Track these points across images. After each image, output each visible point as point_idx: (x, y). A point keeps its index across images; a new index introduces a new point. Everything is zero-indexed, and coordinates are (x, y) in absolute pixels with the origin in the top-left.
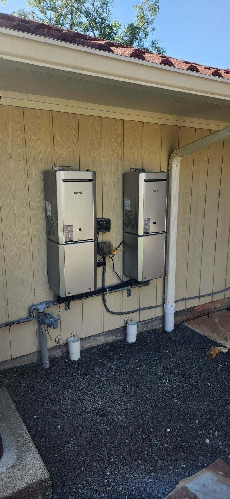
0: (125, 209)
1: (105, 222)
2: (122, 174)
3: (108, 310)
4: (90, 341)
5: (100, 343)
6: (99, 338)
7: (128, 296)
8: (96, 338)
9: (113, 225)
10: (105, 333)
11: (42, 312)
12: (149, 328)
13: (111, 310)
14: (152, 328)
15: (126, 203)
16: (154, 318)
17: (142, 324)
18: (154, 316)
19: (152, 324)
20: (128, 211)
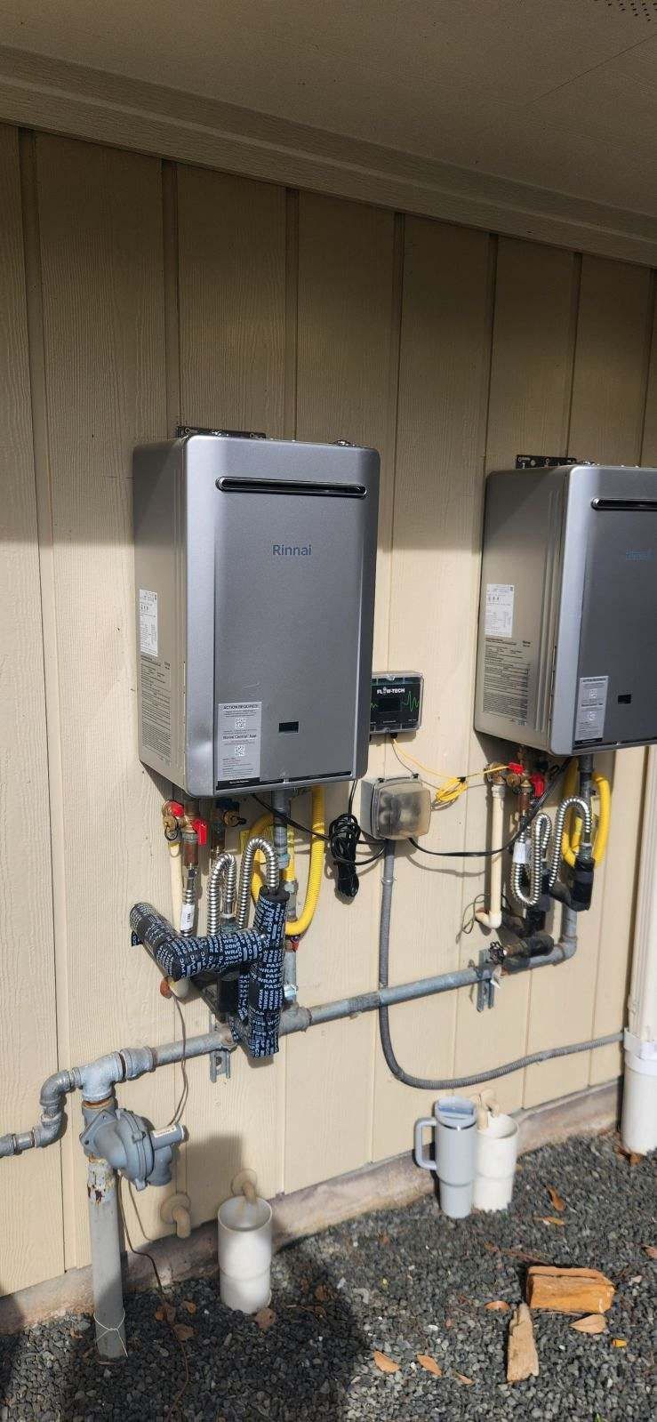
0: (489, 631)
1: (397, 687)
2: (481, 482)
3: (397, 1071)
4: (311, 1202)
5: (357, 1210)
6: (350, 1189)
7: (480, 1007)
8: (339, 1189)
9: (430, 705)
10: (376, 1166)
11: (100, 1102)
12: (560, 1132)
13: (408, 1069)
14: (572, 1131)
15: (490, 608)
16: (583, 1091)
17: (530, 1117)
18: (579, 1085)
19: (570, 1115)
20: (499, 640)
